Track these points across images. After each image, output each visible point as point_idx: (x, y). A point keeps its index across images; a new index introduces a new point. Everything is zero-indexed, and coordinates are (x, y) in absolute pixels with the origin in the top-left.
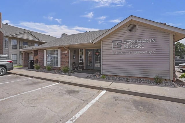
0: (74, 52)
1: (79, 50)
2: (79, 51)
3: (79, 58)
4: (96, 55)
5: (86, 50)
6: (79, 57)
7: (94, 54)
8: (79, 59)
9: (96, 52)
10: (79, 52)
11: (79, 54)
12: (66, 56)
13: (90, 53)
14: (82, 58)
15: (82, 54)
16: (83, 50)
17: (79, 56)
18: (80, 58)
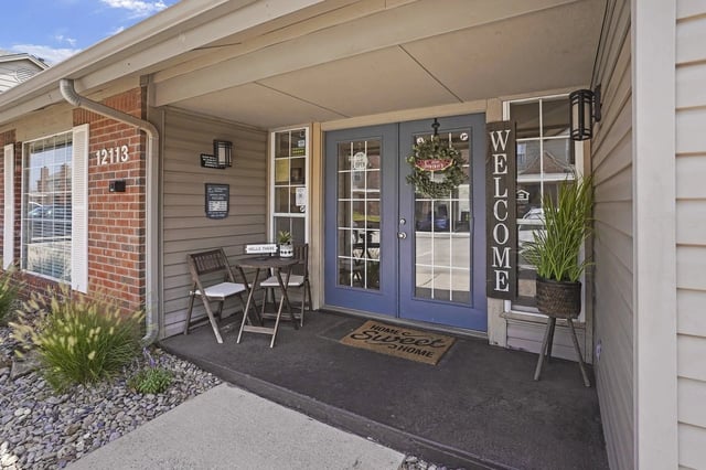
0: (216, 155)
1: (266, 142)
2: (266, 152)
3: (265, 206)
4: (424, 176)
5: (326, 134)
6: (266, 197)
7: (407, 171)
8: (265, 215)
9: (426, 152)
10: (266, 161)
11: (266, 170)
12: (120, 187)
13: (359, 163)
14: (298, 210)
15: (298, 175)
16: (300, 135)
17: (266, 188)
18: (281, 208)
